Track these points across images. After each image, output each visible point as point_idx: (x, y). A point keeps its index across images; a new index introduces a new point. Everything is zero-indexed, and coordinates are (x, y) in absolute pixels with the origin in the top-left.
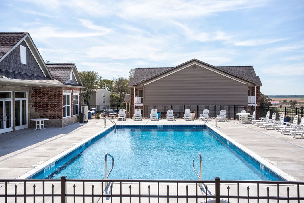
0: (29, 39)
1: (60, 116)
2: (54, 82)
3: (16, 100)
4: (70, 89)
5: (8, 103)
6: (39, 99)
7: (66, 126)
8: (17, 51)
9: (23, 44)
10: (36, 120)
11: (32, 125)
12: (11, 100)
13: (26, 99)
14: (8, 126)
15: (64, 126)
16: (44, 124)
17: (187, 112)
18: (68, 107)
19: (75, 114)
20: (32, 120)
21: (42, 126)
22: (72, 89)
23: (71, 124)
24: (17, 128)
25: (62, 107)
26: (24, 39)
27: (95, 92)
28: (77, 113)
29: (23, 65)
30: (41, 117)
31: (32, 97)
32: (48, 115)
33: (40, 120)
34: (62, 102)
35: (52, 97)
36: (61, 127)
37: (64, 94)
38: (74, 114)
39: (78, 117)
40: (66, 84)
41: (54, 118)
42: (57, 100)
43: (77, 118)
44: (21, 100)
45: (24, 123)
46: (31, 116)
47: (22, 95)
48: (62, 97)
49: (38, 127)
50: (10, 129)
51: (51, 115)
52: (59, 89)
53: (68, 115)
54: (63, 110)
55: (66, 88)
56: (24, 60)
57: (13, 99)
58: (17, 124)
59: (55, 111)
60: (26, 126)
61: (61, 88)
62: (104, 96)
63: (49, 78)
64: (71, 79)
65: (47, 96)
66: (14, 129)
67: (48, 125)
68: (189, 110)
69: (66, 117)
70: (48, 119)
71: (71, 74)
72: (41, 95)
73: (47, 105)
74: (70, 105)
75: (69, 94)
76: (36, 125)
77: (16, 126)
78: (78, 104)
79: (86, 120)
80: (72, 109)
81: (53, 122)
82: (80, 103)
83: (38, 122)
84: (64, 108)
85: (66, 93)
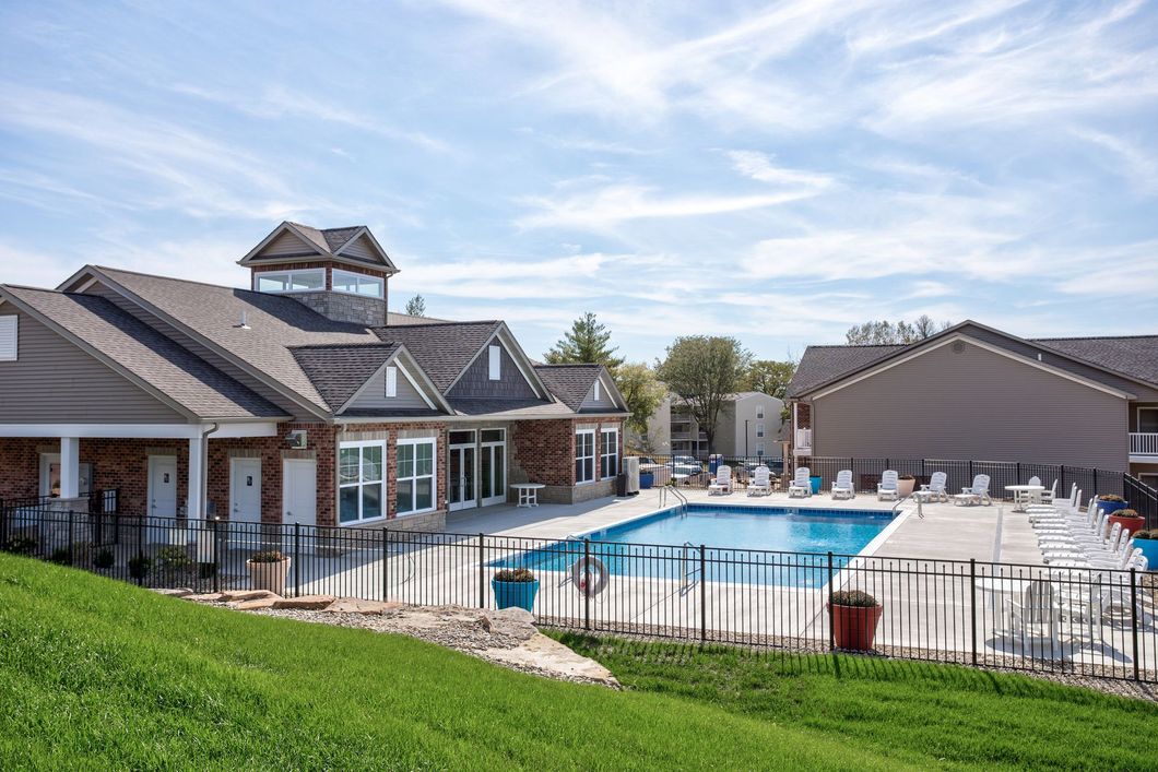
0: (506, 333)
1: (567, 481)
2: (557, 410)
3: (484, 445)
4: (593, 421)
5: (469, 452)
6: (528, 443)
7: (582, 502)
8: (484, 359)
9: (496, 342)
10: (520, 487)
11: (513, 497)
12: (473, 445)
13: (503, 443)
14: (469, 496)
15: (578, 502)
16: (535, 496)
17: (890, 477)
18: (589, 462)
19: (605, 476)
20: (512, 486)
21: (532, 501)
22: (600, 421)
23: (596, 498)
24: (485, 502)
25: (574, 461)
26: (497, 333)
27: (733, 404)
28: (612, 473)
29: (493, 382)
30: (532, 481)
31: (514, 437)
32: (546, 478)
33: (528, 487)
34: (574, 450)
35: (552, 440)
36: (570, 503)
37: (578, 432)
38: (603, 475)
39: (613, 483)
40: (582, 412)
41: (556, 483)
42: (561, 446)
43: (612, 485)
44: (492, 445)
45: (499, 492)
46: (513, 478)
47: (495, 436)
48: (574, 441)
49: (524, 501)
50: (472, 504)
51: (550, 477)
52: (565, 424)
53: (589, 477)
54: (574, 467)
55: (582, 421)
56: (495, 373)
57: (478, 444)
58: (486, 493)
59: (559, 470)
60: (502, 499)
61: (570, 420)
62: (760, 416)
63: (545, 400)
64: (597, 397)
65: (543, 437)
66: (479, 503)
67: (543, 499)
68: (896, 473)
69: (584, 482)
70: (543, 486)
71: (597, 385)
72: (532, 434)
73: (543, 455)
74: (594, 457)
75: (593, 431)
76: (521, 497)
77: (484, 497)
78: (617, 454)
79: (631, 491)
80: (599, 465)
81: (554, 493)
82: (620, 449)
83: (524, 492)
84: (579, 463)
85: (580, 431)
